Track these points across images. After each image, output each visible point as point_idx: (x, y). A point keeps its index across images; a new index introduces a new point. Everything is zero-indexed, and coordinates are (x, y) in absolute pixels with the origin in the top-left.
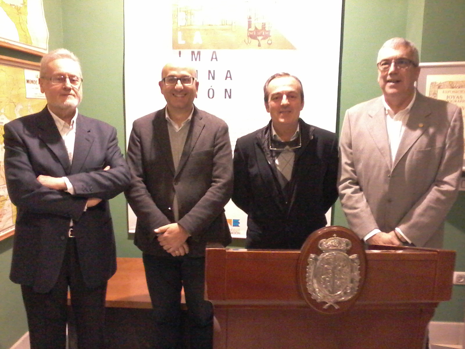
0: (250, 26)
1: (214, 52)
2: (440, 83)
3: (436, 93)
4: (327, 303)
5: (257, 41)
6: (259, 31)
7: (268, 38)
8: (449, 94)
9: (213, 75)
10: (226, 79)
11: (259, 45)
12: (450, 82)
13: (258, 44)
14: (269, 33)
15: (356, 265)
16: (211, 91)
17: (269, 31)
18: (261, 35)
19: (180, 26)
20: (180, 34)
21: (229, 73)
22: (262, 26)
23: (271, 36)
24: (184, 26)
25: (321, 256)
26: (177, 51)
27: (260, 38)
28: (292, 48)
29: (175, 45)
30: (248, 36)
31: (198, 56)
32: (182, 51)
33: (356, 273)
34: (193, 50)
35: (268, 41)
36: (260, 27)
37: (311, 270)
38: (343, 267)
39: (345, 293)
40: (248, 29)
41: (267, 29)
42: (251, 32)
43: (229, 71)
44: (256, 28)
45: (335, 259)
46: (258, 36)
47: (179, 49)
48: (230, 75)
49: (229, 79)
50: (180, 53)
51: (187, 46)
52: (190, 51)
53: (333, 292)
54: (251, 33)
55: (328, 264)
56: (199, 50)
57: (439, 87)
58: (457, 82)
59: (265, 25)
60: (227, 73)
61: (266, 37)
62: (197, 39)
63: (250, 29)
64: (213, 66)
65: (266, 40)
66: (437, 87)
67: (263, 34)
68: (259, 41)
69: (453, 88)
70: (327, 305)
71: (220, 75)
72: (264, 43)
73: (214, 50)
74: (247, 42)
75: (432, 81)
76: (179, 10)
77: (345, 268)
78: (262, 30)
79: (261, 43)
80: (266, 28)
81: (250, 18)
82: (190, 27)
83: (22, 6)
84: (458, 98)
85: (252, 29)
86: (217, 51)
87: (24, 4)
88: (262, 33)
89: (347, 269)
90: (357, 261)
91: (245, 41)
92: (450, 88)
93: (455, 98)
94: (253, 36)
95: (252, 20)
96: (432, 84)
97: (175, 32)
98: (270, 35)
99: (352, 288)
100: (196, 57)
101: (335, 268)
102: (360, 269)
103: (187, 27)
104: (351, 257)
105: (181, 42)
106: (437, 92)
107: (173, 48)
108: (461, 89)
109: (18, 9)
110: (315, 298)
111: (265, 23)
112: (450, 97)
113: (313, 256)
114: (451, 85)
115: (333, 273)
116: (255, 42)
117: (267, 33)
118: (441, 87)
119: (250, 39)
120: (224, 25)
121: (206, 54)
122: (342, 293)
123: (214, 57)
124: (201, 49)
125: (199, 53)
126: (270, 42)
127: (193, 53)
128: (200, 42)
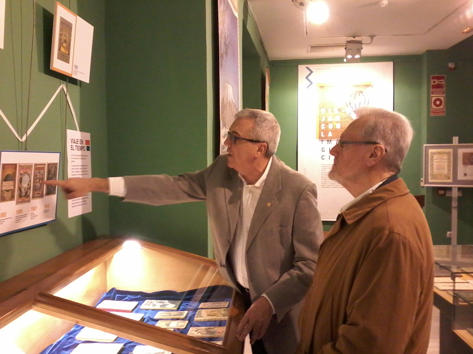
8: (438, 157)
19: (323, 129)
20: (322, 133)
26: (321, 140)
29: (320, 138)
31: (330, 142)
32: (323, 140)
51: (325, 138)
52: (327, 140)
56: (331, 139)
66: (433, 154)
82: (328, 130)
96: (431, 153)
97: (320, 132)
103: (326, 130)
105: (323, 136)
106: (434, 156)
108: (442, 155)
118: (435, 154)
128: (331, 136)
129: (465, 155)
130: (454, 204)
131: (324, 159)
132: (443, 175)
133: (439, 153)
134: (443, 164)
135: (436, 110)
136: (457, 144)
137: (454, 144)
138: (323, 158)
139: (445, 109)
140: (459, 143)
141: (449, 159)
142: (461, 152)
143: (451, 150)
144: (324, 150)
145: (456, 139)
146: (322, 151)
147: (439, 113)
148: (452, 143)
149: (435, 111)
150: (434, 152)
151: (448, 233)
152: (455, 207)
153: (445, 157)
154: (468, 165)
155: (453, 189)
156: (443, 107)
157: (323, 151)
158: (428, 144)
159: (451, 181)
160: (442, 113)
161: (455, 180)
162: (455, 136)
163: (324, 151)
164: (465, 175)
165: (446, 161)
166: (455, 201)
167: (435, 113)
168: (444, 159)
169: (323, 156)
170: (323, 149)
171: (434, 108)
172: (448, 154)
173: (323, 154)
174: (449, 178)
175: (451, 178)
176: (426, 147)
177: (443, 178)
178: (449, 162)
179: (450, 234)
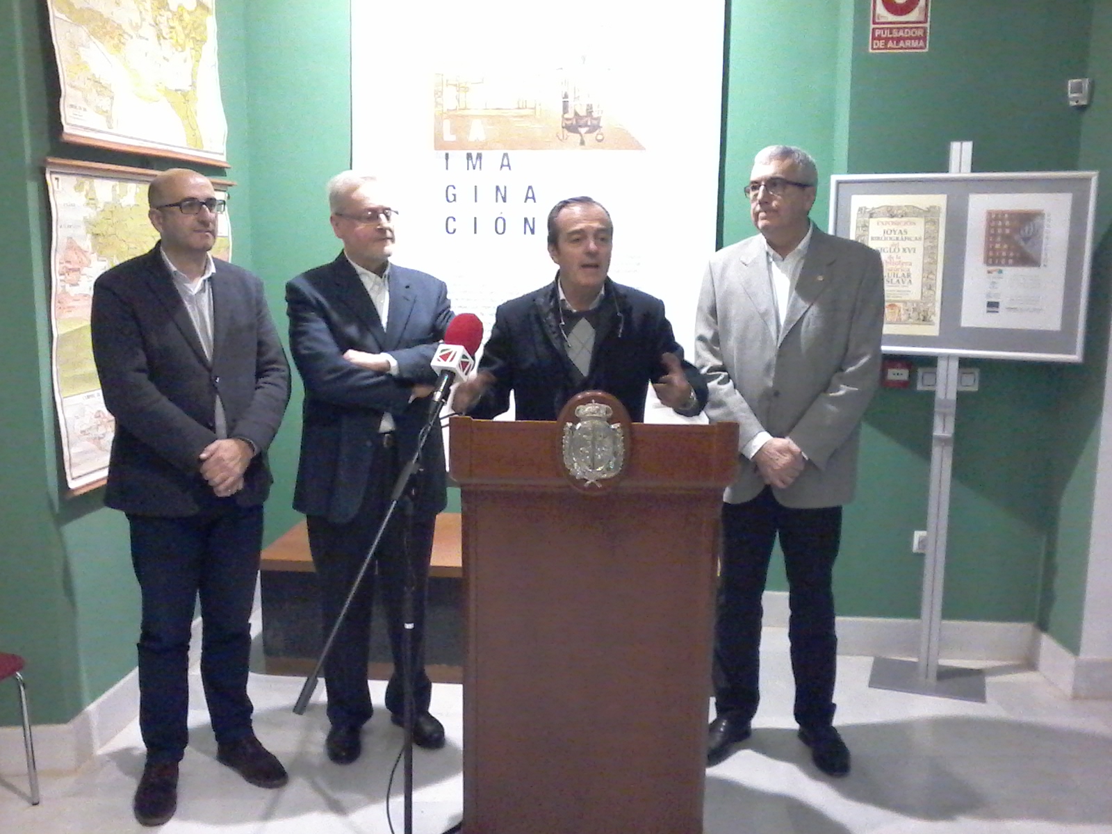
0: (565, 110)
1: (505, 155)
2: (873, 209)
3: (867, 224)
4: (587, 480)
5: (578, 135)
6: (581, 118)
7: (597, 131)
8: (886, 228)
9: (503, 194)
10: (525, 202)
11: (582, 143)
12: (888, 206)
13: (579, 141)
14: (599, 123)
15: (619, 436)
16: (500, 222)
17: (598, 119)
18: (586, 125)
19: (448, 110)
20: (447, 125)
21: (530, 191)
22: (587, 109)
23: (601, 127)
24: (454, 110)
25: (579, 425)
26: (443, 153)
27: (583, 130)
28: (639, 147)
29: (439, 144)
30: (563, 127)
31: (478, 162)
32: (450, 153)
33: (620, 445)
34: (469, 151)
35: (597, 134)
36: (582, 112)
37: (566, 440)
38: (604, 438)
39: (608, 469)
40: (563, 116)
41: (595, 115)
42: (567, 119)
43: (530, 187)
44: (576, 114)
45: (594, 428)
46: (580, 126)
47: (445, 149)
48: (533, 195)
49: (530, 201)
50: (447, 155)
51: (459, 145)
52: (464, 153)
53: (593, 467)
54: (569, 122)
55: (587, 434)
56: (480, 152)
57: (871, 216)
58: (899, 208)
59: (591, 108)
60: (528, 191)
61: (594, 128)
62: (477, 132)
63: (566, 116)
64: (503, 178)
65: (595, 133)
66: (868, 215)
67: (589, 123)
68: (581, 135)
69: (892, 216)
70: (588, 482)
71: (516, 195)
72: (589, 138)
73: (505, 151)
74: (561, 138)
75: (861, 206)
76: (445, 83)
77: (606, 439)
78: (586, 117)
79: (585, 139)
80: (593, 114)
81: (566, 96)
82: (466, 112)
83: (189, 88)
84: (902, 234)
85: (570, 115)
86: (510, 153)
87: (193, 85)
88: (587, 122)
89: (608, 441)
90: (619, 430)
91: (558, 136)
92: (889, 217)
93: (897, 233)
94: (572, 128)
95: (570, 99)
96: (860, 209)
97: (439, 120)
98: (601, 125)
99: (615, 463)
100: (474, 163)
101: (594, 439)
102: (624, 441)
103: (459, 113)
104: (612, 426)
105: (449, 137)
106: (869, 222)
107: (436, 148)
108: (904, 219)
109: (185, 94)
110: (573, 474)
111: (591, 105)
112: (889, 232)
113: (569, 424)
114: (889, 212)
115: (593, 443)
116: (575, 138)
117: (595, 122)
118: (875, 215)
119: (566, 131)
120: (523, 108)
121: (492, 158)
122: (604, 470)
123: (506, 164)
124: (483, 149)
125: (479, 156)
126: (600, 137)
127: (469, 156)
128: (482, 138)
129: (994, 219)
130: (943, 428)
131: (455, 231)
132: (901, 305)
133: (891, 213)
134: (906, 257)
135: (891, 29)
136: (966, 173)
137: (953, 173)
138: (451, 230)
139: (927, 25)
140: (973, 171)
141: (930, 237)
142: (980, 206)
143: (939, 201)
144: (454, 195)
145: (961, 153)
146: (448, 201)
147: (901, 44)
148: (947, 172)
149: (887, 34)
150: (870, 207)
151: (918, 535)
152: (943, 441)
153: (917, 228)
154: (1007, 264)
155: (942, 365)
156: (922, 19)
157: (451, 198)
158: (850, 171)
159: (933, 330)
160: (915, 44)
161: (952, 330)
162: (962, 138)
163: (455, 200)
164: (993, 306)
165: (919, 246)
166: (944, 416)
167: (887, 39)
168: (909, 239)
169: (451, 220)
170: (451, 190)
171: (882, 20)
172: (929, 215)
173: (451, 210)
174: (925, 320)
175: (936, 319)
176: (839, 183)
177: (904, 318)
178: (930, 252)
179: (922, 542)
